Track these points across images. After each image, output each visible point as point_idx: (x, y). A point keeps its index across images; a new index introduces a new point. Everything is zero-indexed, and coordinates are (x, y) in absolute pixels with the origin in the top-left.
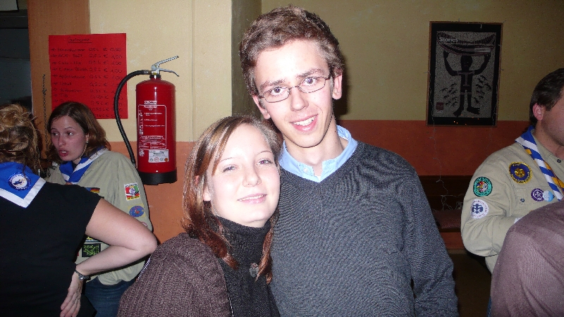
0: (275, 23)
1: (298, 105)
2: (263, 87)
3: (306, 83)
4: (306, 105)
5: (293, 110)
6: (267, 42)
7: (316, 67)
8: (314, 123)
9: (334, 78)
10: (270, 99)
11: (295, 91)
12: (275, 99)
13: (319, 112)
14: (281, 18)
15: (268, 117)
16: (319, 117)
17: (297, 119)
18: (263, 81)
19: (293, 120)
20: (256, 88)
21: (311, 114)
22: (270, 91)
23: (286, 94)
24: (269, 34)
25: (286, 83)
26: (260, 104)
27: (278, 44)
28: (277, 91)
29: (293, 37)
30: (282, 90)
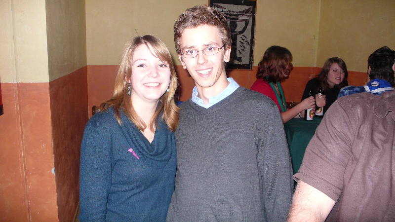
0: (195, 14)
1: (201, 61)
2: (184, 48)
3: (208, 50)
4: (206, 61)
5: (198, 64)
6: (189, 24)
7: (214, 41)
8: (210, 73)
9: (225, 50)
10: (187, 56)
11: (201, 53)
12: (189, 57)
13: (214, 67)
14: (198, 11)
15: (185, 68)
16: (214, 70)
17: (200, 69)
18: (184, 46)
19: (197, 69)
20: (180, 50)
21: (208, 67)
22: (187, 52)
23: (196, 54)
24: (191, 19)
25: (196, 48)
26: (181, 58)
27: (195, 25)
28: (191, 52)
29: (203, 22)
30: (194, 52)
